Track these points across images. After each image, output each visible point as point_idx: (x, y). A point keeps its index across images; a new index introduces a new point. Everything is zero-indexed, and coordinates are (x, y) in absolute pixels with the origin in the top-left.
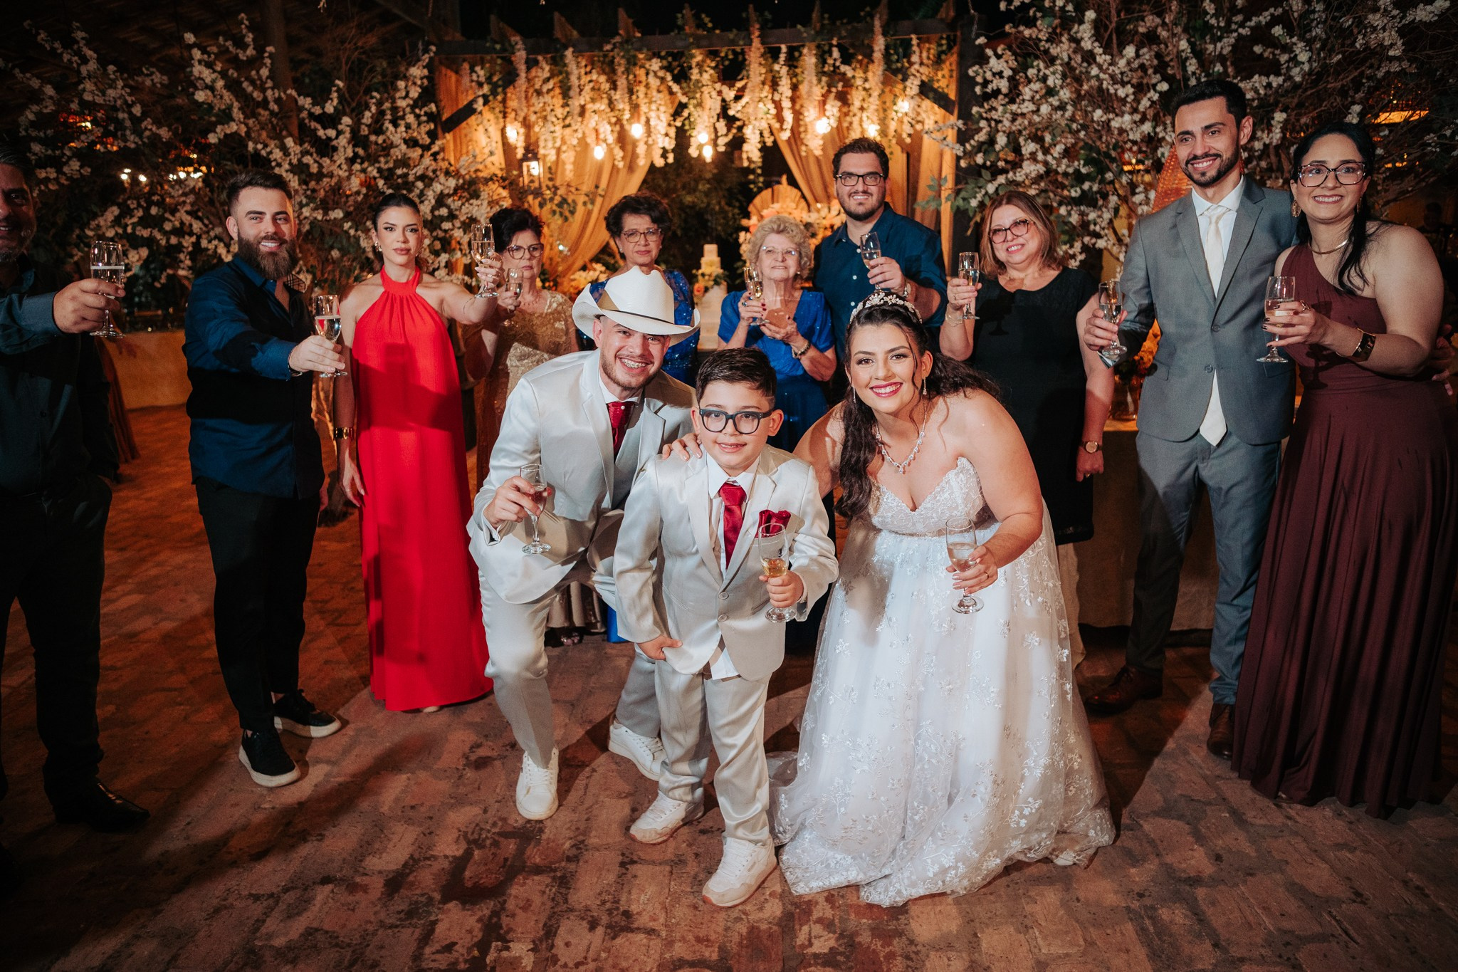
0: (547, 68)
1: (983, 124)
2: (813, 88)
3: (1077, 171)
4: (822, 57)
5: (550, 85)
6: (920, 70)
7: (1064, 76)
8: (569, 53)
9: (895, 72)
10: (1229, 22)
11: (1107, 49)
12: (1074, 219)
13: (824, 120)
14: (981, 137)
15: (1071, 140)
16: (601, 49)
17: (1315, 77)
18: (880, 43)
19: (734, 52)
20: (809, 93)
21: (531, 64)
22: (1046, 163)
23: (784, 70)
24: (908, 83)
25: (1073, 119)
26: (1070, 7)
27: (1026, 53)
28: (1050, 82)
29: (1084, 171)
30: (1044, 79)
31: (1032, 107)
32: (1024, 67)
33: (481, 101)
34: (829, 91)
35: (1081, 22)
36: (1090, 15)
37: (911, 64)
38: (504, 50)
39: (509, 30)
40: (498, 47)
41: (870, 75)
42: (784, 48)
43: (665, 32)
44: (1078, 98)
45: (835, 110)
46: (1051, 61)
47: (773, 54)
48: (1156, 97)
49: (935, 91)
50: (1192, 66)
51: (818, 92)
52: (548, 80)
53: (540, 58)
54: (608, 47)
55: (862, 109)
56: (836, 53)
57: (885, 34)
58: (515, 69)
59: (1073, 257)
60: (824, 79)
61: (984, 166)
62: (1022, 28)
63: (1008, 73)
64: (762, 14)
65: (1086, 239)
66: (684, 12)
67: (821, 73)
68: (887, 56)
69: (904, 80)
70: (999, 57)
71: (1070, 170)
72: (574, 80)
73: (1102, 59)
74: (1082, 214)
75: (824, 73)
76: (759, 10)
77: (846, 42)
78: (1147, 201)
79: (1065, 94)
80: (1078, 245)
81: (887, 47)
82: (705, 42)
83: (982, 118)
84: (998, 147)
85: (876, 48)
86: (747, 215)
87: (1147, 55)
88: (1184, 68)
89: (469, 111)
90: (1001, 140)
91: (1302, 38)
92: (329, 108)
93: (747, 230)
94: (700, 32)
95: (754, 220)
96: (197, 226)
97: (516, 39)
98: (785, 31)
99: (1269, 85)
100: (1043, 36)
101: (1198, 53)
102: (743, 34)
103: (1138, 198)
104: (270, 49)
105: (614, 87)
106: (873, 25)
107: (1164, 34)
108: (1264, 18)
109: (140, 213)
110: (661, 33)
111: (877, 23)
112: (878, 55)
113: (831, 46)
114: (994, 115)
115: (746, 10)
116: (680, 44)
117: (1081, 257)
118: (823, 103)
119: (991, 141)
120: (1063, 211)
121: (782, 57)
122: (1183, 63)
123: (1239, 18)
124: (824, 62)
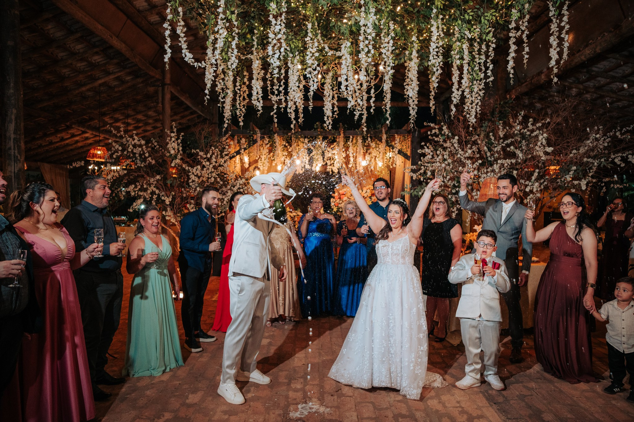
0: (268, 140)
1: (422, 167)
2: (361, 149)
3: (454, 185)
4: (364, 139)
5: (268, 145)
6: (398, 146)
7: (449, 155)
8: (276, 135)
9: (389, 146)
10: (499, 142)
11: (463, 150)
12: (454, 199)
13: (365, 161)
14: (422, 171)
15: (452, 175)
16: (287, 134)
17: (525, 161)
18: (384, 137)
19: (334, 137)
20: (360, 152)
21: (262, 138)
22: (444, 182)
23: (351, 144)
24: (394, 150)
25: (452, 169)
26: (450, 134)
27: (436, 145)
28: (445, 157)
29: (456, 185)
30: (443, 156)
31: (439, 165)
32: (436, 150)
33: (243, 150)
34: (367, 152)
35: (454, 139)
36: (457, 138)
37: (395, 144)
38: (253, 133)
39: (255, 127)
40: (252, 132)
41: (380, 146)
42: (351, 137)
43: (310, 130)
44: (454, 162)
45: (369, 158)
46: (445, 149)
47: (347, 139)
48: (478, 164)
49: (403, 153)
50: (489, 154)
51: (362, 151)
52: (268, 144)
53: (265, 137)
54: (290, 134)
55: (376, 157)
56: (369, 139)
57: (386, 134)
58: (256, 140)
59: (454, 212)
60: (365, 148)
61: (423, 181)
62: (434, 137)
63: (431, 154)
64: (344, 126)
65: (458, 206)
66: (317, 123)
67: (364, 146)
68: (387, 141)
69: (393, 149)
70: (428, 148)
71: (452, 184)
72: (277, 144)
73: (461, 152)
74: (456, 198)
75: (366, 146)
76: (343, 125)
77: (373, 136)
78: (477, 195)
79: (450, 161)
80: (455, 208)
81: (387, 138)
82: (324, 134)
83: (422, 165)
84: (428, 176)
85: (383, 138)
86: (334, 193)
87: (474, 148)
88: (486, 155)
89: (238, 153)
90: (429, 173)
91: (519, 150)
92: (209, 156)
93: (334, 198)
94: (322, 130)
95: (336, 194)
96: (157, 192)
97: (257, 130)
98: (352, 131)
99: (511, 162)
100: (441, 140)
101: (490, 150)
102: (337, 132)
103: (474, 194)
104: (182, 134)
105: (291, 146)
106: (382, 131)
107: (479, 142)
108: (509, 141)
109: (139, 187)
110: (308, 130)
111: (384, 130)
112: (384, 141)
113: (368, 137)
114: (426, 164)
115: (338, 124)
116: (315, 134)
117: (457, 212)
118: (364, 155)
119: (425, 173)
120: (450, 196)
121: (351, 140)
122: (486, 153)
123: (502, 141)
124: (365, 142)
